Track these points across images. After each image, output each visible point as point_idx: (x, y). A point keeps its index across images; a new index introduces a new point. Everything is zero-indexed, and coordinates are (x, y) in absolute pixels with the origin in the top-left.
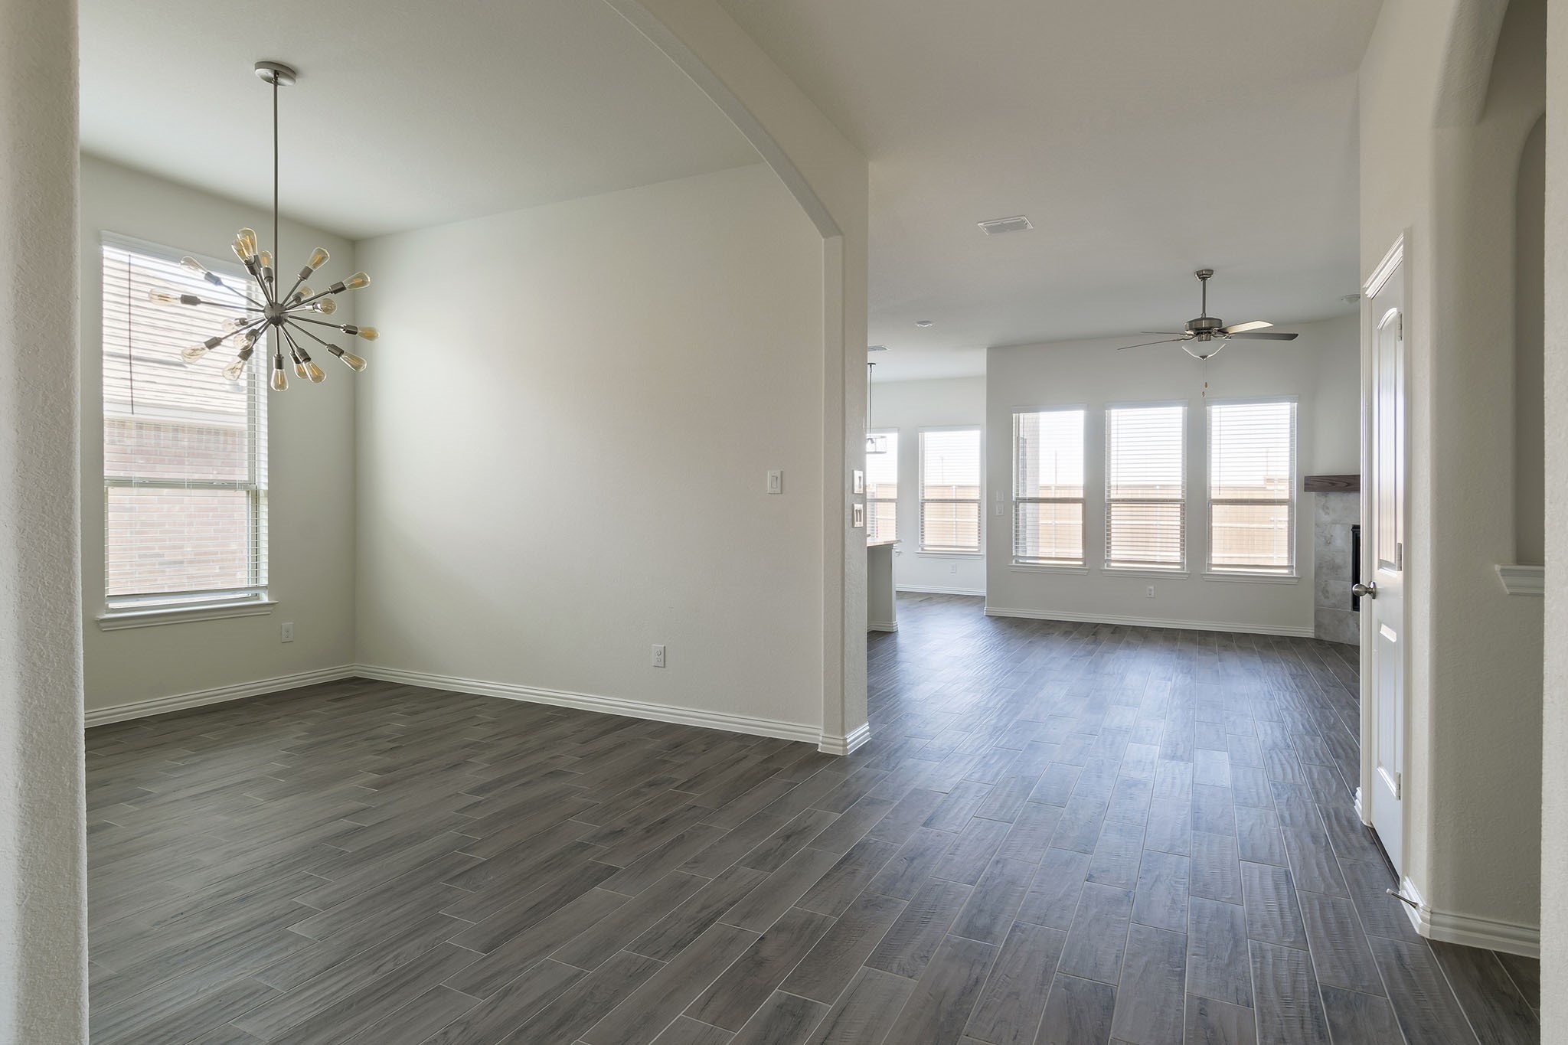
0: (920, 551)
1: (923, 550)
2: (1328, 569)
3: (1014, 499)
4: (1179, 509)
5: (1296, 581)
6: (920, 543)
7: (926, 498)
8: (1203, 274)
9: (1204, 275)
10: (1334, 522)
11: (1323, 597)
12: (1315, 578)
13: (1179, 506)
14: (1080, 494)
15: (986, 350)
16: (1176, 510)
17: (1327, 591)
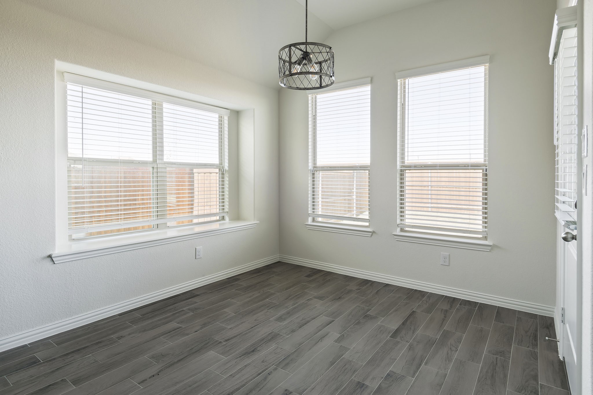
0: (398, 232)
1: (402, 230)
6: (398, 222)
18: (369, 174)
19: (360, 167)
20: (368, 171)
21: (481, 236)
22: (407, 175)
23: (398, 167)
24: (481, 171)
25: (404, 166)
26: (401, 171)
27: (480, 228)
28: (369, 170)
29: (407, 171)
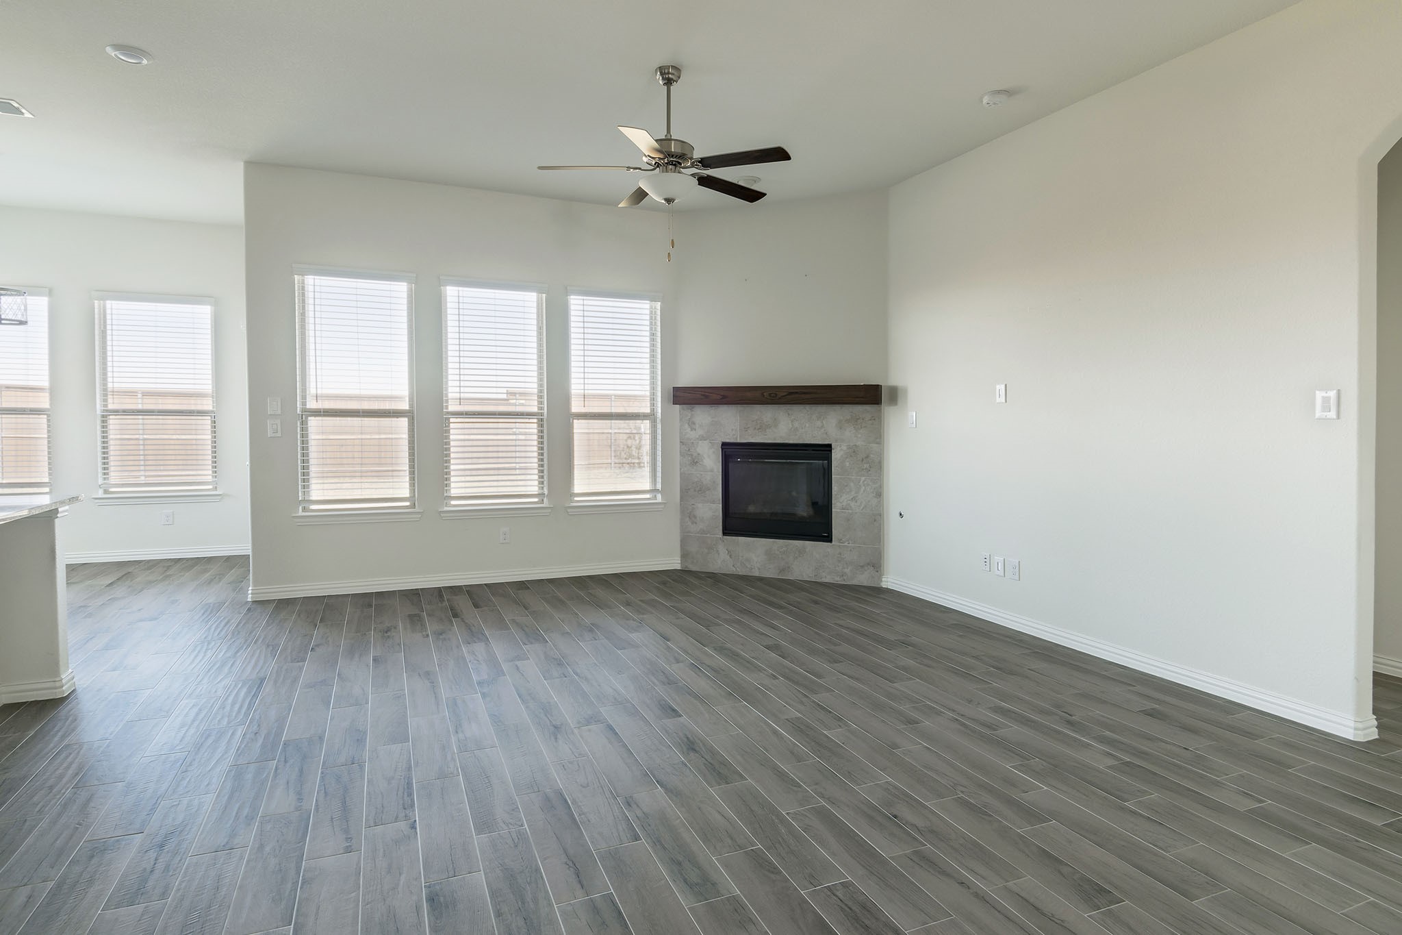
0: (100, 494)
1: (106, 492)
2: (695, 491)
3: (299, 411)
4: (535, 426)
5: (663, 506)
6: (100, 481)
7: (111, 407)
8: (669, 73)
9: (669, 76)
10: (702, 438)
11: (689, 523)
12: (681, 501)
13: (535, 421)
14: (405, 406)
15: (241, 165)
16: (532, 427)
17: (695, 517)
18: (48, 421)
19: (31, 411)
20: (45, 416)
21: (211, 487)
22: (111, 422)
23: (99, 412)
24: (209, 418)
25: (107, 411)
26: (103, 416)
27: (210, 478)
28: (48, 416)
29: (111, 417)
